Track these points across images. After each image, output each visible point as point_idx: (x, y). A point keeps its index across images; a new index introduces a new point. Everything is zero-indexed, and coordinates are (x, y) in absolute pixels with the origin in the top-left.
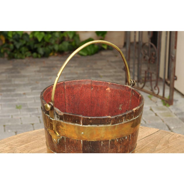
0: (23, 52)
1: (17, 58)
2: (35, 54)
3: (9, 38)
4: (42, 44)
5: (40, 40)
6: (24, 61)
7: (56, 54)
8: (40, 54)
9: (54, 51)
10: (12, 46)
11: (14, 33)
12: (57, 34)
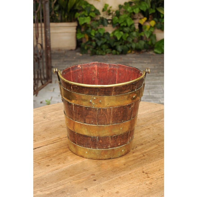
0: (104, 50)
1: (98, 55)
2: (114, 51)
3: (92, 37)
4: (120, 43)
5: (119, 38)
6: (104, 57)
7: (133, 52)
8: (119, 51)
9: (131, 48)
10: (94, 43)
11: (97, 32)
12: (134, 34)
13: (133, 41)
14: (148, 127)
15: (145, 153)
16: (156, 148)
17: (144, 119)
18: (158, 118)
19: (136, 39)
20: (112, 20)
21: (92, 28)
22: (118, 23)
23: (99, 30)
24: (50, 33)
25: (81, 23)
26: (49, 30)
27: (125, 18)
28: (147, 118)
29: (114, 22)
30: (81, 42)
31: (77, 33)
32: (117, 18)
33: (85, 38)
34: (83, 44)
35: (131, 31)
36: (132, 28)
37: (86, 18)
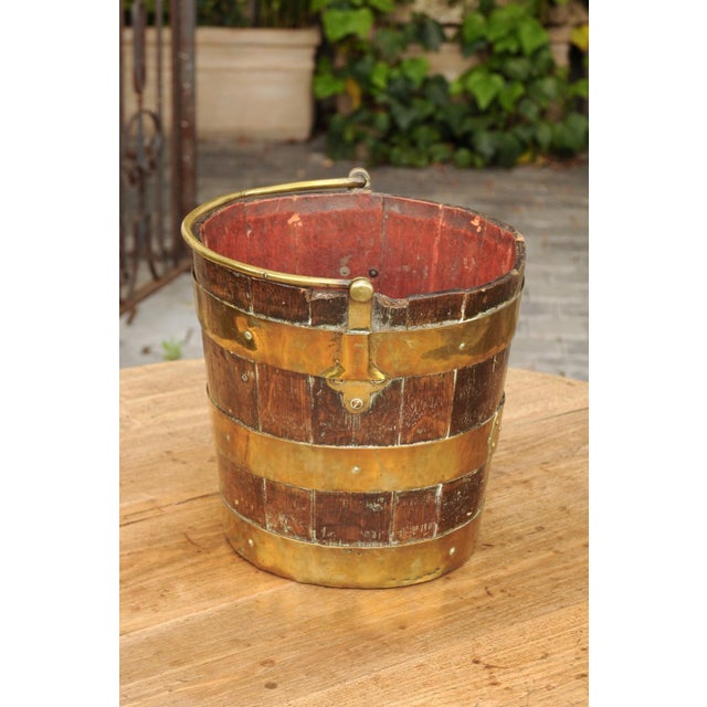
0: (422, 146)
1: (397, 165)
2: (463, 154)
3: (375, 92)
4: (490, 120)
5: (483, 102)
6: (422, 175)
7: (541, 160)
8: (482, 155)
9: (534, 145)
10: (382, 117)
11: (395, 73)
12: (549, 85)
13: (543, 114)
14: (525, 477)
15: (497, 581)
16: (544, 564)
17: (514, 440)
18: (572, 439)
19: (555, 108)
20: (459, 27)
21: (378, 55)
22: (483, 38)
23: (406, 64)
24: (194, 70)
25: (335, 32)
26: (193, 59)
27: (512, 19)
28: (525, 438)
29: (468, 33)
30: (333, 110)
31: (316, 72)
32: (479, 19)
33: (346, 93)
34: (337, 119)
35: (535, 72)
36: (541, 63)
37: (352, 14)
